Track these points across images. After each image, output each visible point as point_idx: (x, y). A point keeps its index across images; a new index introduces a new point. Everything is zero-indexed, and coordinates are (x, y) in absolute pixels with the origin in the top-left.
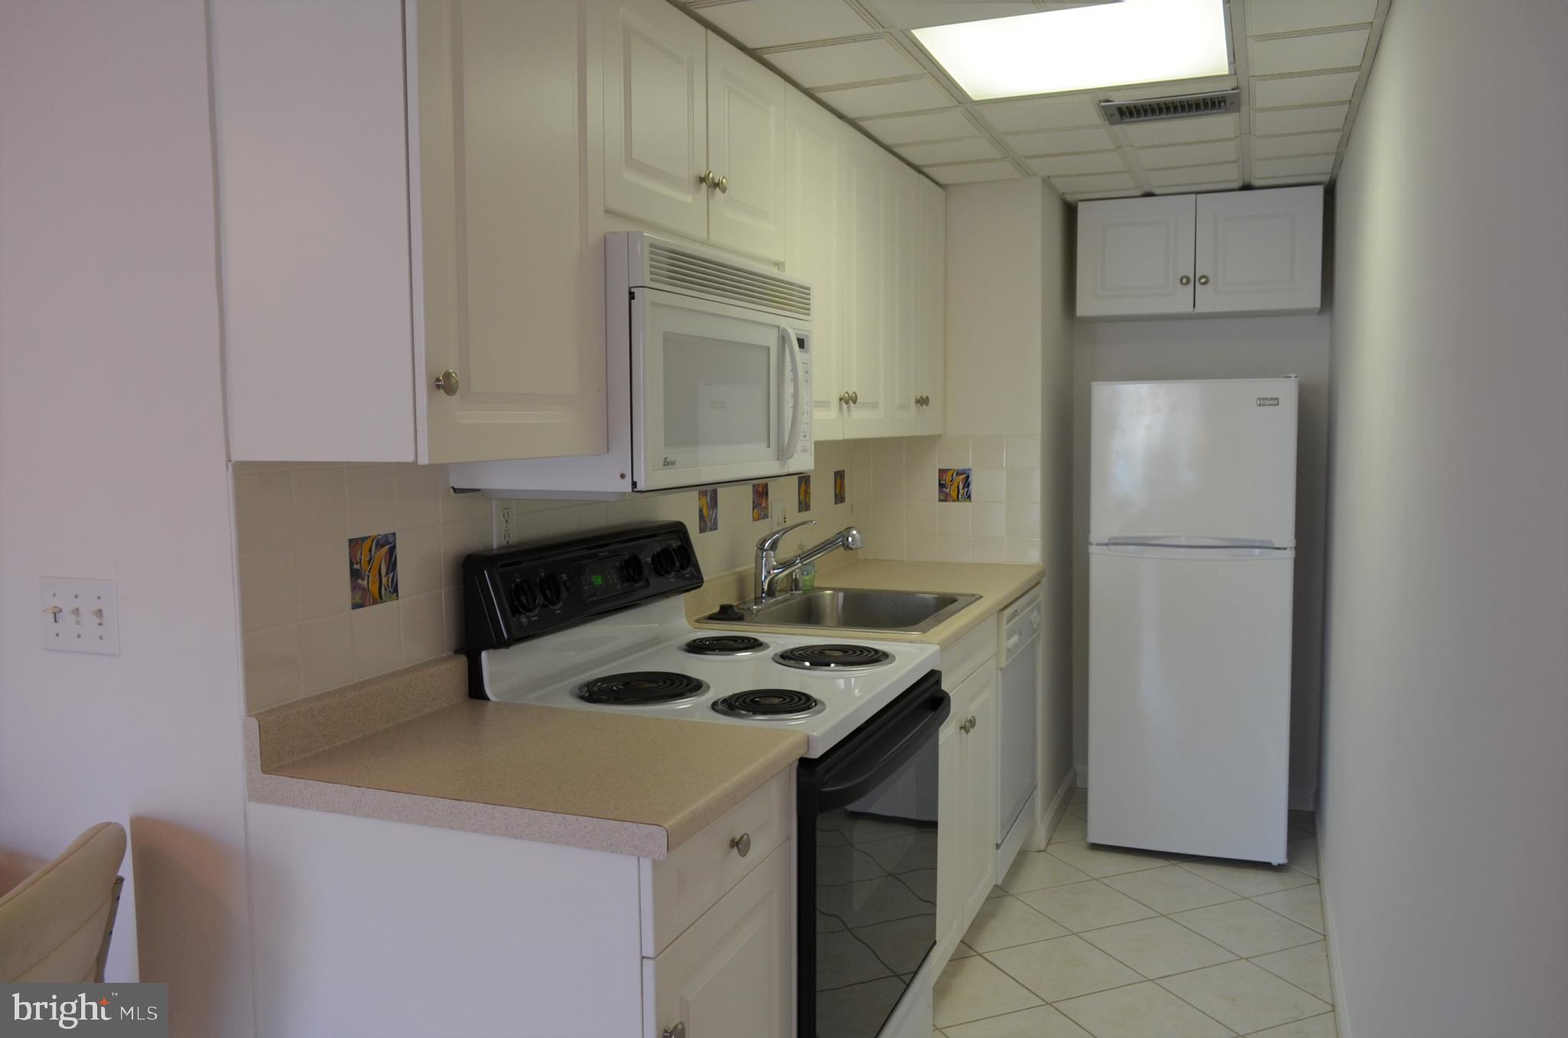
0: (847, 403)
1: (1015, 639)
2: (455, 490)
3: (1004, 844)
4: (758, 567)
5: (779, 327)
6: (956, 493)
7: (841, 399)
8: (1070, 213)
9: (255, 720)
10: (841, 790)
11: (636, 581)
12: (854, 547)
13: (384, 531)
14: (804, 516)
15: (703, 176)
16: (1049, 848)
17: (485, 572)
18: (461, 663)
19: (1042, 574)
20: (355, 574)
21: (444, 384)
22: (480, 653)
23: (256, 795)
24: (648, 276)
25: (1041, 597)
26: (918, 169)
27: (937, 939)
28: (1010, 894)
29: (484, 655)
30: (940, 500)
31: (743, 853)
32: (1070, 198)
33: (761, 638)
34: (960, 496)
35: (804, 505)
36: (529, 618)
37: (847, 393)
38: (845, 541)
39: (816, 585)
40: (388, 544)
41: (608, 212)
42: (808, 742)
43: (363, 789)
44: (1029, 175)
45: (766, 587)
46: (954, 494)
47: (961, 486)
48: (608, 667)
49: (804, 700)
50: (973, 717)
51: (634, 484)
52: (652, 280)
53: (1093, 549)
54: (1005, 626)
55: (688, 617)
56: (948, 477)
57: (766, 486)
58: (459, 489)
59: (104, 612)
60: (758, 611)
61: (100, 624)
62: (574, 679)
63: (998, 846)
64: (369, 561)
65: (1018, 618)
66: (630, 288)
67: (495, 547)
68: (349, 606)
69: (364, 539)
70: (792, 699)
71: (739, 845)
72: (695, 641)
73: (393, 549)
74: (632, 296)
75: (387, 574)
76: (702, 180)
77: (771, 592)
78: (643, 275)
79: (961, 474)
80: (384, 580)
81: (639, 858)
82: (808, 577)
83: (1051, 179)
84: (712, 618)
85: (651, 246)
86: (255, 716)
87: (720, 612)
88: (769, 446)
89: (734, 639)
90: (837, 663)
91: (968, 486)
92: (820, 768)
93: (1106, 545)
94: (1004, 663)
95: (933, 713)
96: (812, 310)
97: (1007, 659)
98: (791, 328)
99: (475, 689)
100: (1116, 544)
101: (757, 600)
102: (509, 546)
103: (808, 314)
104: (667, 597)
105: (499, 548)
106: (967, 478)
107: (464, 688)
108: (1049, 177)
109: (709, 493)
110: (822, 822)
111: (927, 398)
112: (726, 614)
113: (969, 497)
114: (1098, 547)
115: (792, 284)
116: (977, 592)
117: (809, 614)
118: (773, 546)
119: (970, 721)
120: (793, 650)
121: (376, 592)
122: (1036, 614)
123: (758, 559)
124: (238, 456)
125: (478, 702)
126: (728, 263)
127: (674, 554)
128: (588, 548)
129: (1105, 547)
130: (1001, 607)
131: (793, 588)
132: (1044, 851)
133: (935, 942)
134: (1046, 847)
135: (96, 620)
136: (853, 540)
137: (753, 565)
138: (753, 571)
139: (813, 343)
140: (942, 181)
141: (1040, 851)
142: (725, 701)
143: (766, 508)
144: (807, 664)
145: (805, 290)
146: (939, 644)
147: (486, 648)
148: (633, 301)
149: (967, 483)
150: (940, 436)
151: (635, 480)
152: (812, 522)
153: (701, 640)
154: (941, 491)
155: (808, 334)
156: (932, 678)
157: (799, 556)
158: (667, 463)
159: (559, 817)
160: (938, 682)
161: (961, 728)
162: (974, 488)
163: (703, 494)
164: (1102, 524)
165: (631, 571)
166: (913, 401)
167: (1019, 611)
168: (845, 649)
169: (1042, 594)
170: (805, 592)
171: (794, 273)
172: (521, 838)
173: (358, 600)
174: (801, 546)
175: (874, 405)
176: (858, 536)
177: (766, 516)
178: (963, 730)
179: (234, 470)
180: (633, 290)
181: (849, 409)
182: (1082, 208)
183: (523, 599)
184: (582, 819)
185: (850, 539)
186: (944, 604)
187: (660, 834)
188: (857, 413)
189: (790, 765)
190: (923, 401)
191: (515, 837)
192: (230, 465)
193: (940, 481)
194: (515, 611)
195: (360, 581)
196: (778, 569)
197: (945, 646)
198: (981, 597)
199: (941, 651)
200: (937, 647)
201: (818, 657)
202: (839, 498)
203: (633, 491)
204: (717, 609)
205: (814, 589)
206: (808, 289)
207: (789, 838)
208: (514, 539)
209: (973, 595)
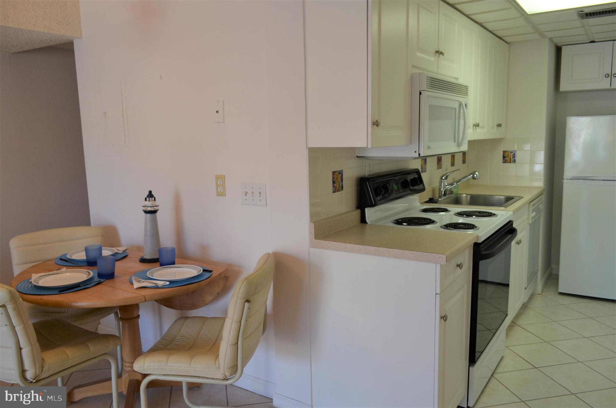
0: (476, 126)
1: (534, 213)
2: (357, 157)
3: (528, 288)
4: (440, 185)
5: (459, 101)
6: (510, 160)
7: (474, 125)
8: (558, 50)
9: (313, 224)
10: (486, 254)
11: (407, 188)
12: (476, 178)
13: (340, 169)
14: (453, 168)
15: (437, 51)
16: (543, 293)
17: (367, 183)
18: (359, 211)
19: (543, 191)
20: (334, 182)
21: (376, 124)
22: (365, 209)
23: (313, 246)
24: (426, 87)
25: (543, 199)
26: (500, 38)
27: (508, 313)
28: (528, 308)
29: (366, 209)
30: (503, 163)
31: (461, 268)
32: (559, 45)
33: (448, 209)
34: (511, 161)
35: (453, 164)
36: (380, 198)
37: (476, 123)
38: (473, 176)
39: (459, 192)
40: (341, 173)
41: (413, 66)
42: (478, 237)
43: (347, 244)
44: (544, 37)
45: (443, 193)
46: (509, 161)
47: (512, 157)
48: (402, 214)
49: (472, 226)
50: (520, 239)
51: (419, 154)
52: (427, 88)
53: (565, 181)
54: (531, 208)
55: (419, 201)
56: (506, 154)
57: (441, 157)
58: (358, 156)
59: (261, 193)
60: (441, 201)
61: (260, 196)
62: (392, 218)
63: (526, 288)
64: (337, 178)
65: (535, 206)
66: (420, 91)
67: (367, 175)
68: (332, 192)
69: (336, 171)
70: (468, 225)
71: (459, 266)
72: (425, 209)
73: (342, 175)
74: (420, 94)
75: (341, 183)
76: (437, 52)
77: (445, 195)
78: (424, 86)
79: (512, 153)
80: (340, 184)
81: (436, 264)
82: (456, 190)
83: (553, 39)
84: (426, 202)
85: (427, 77)
86: (313, 222)
87: (429, 200)
88: (455, 142)
89: (439, 209)
90: (475, 216)
91: (514, 157)
92: (481, 246)
93: (570, 179)
94: (530, 222)
95: (511, 235)
96: (469, 94)
97: (532, 220)
98: (464, 101)
99: (363, 220)
100: (574, 179)
101: (440, 197)
102: (370, 175)
103: (467, 96)
104: (412, 195)
105: (368, 176)
106: (514, 154)
107: (359, 219)
108: (552, 38)
109: (424, 159)
110: (482, 263)
111: (501, 124)
112: (431, 201)
113: (515, 161)
114: (567, 180)
115: (462, 86)
116: (522, 195)
117: (457, 201)
118: (446, 178)
119: (519, 241)
120: (461, 212)
121: (338, 188)
122: (541, 205)
123: (441, 183)
124: (310, 146)
125: (364, 224)
126: (446, 80)
127: (418, 179)
128: (390, 177)
129: (570, 180)
130: (530, 201)
131: (451, 193)
132: (540, 294)
133: (507, 315)
134: (542, 292)
135: (259, 195)
136: (476, 176)
137: (438, 185)
138: (438, 187)
139: (469, 106)
140: (508, 41)
141: (539, 294)
142: (445, 226)
143: (441, 165)
144: (465, 216)
145: (466, 87)
146: (513, 211)
147: (367, 207)
148: (421, 95)
149: (514, 156)
150: (504, 138)
151: (420, 153)
152: (461, 169)
153: (427, 209)
154: (503, 159)
155: (467, 103)
156: (510, 223)
157: (456, 181)
158: (429, 148)
159: (411, 252)
160: (512, 224)
161: (516, 243)
162: (517, 158)
163: (422, 160)
164: (569, 172)
165: (405, 184)
166: (496, 125)
167: (536, 204)
168: (480, 212)
169: (543, 198)
170: (455, 195)
171: (462, 81)
172: (398, 258)
173: (334, 190)
174: (454, 179)
175: (483, 127)
176: (478, 174)
177: (441, 168)
178: (517, 244)
179: (309, 150)
180: (421, 92)
181: (476, 129)
182: (564, 49)
183: (378, 191)
184: (418, 252)
185: (475, 176)
186: (509, 199)
187: (444, 257)
188: (479, 130)
189: (471, 245)
190: (499, 125)
191: (396, 258)
192: (307, 149)
193: (503, 155)
194: (377, 196)
195: (335, 184)
196: (449, 186)
197: (515, 212)
198: (523, 197)
199: (514, 213)
200: (512, 212)
201: (469, 214)
202: (464, 162)
203: (419, 157)
204: (428, 199)
205: (458, 194)
206: (468, 87)
207: (470, 268)
208: (371, 173)
209: (520, 197)
